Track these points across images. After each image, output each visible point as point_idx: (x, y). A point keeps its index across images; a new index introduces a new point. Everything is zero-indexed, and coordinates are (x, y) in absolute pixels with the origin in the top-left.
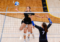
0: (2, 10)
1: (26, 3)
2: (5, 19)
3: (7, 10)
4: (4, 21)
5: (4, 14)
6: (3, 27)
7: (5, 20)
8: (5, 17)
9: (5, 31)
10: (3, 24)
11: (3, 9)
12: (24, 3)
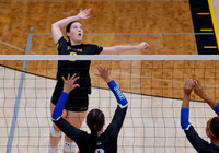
0: (6, 47)
1: (117, 14)
2: (20, 89)
3: (29, 45)
4: (18, 98)
5: (16, 66)
6: (13, 127)
7: (20, 93)
8: (22, 79)
9: (23, 142)
10: (10, 112)
11: (11, 42)
12: (110, 16)
